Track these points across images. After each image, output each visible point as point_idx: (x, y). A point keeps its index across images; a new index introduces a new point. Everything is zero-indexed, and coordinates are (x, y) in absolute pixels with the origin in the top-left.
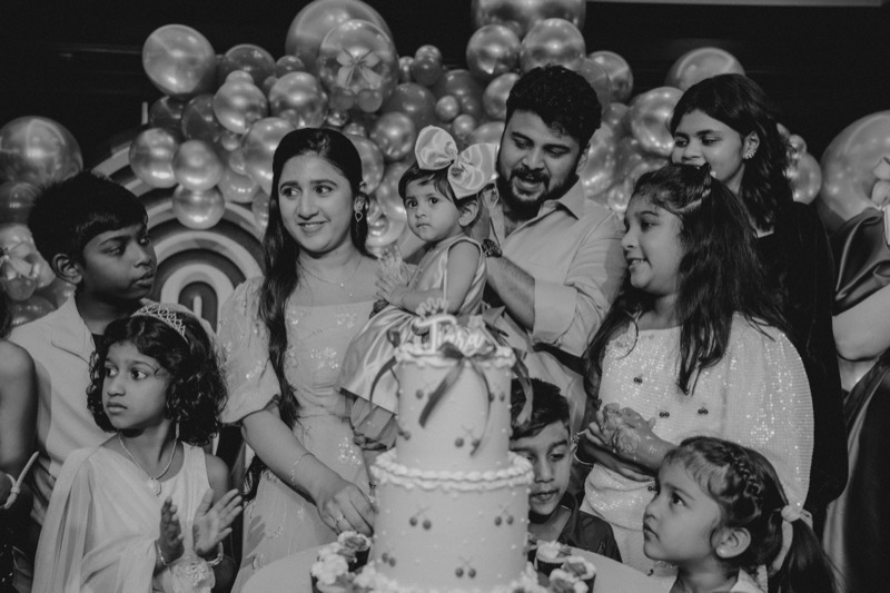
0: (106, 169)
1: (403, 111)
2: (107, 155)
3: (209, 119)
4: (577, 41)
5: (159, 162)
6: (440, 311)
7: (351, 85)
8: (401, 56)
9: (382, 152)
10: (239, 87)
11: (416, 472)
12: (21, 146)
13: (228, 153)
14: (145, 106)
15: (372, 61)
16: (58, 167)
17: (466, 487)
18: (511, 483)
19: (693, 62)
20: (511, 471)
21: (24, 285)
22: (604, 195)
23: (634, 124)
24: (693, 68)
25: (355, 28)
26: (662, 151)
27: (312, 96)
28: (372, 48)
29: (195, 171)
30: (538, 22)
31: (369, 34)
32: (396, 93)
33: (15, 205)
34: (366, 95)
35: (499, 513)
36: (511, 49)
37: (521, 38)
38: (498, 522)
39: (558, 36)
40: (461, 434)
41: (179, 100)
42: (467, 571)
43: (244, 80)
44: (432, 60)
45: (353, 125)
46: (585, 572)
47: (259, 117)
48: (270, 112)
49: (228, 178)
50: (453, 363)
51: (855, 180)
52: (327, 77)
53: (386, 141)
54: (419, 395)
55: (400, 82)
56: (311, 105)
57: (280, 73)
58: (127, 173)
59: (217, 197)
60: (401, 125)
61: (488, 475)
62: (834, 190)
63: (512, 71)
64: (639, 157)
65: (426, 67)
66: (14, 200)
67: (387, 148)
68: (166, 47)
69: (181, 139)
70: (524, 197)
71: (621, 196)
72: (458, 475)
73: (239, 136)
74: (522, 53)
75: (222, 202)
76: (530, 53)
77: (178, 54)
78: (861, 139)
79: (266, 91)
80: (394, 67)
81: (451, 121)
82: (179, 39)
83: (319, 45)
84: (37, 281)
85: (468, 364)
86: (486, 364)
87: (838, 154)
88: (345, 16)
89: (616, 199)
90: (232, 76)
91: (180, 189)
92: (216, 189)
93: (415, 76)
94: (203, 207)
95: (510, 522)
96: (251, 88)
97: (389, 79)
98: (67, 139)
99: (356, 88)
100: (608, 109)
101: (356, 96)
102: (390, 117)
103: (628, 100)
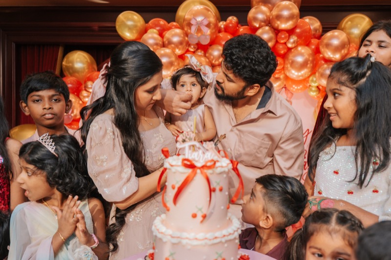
1: (220, 44)
4: (296, 11)
7: (197, 33)
8: (219, 22)
9: (210, 62)
10: (152, 35)
12: (73, 62)
15: (206, 22)
16: (87, 70)
19: (350, 20)
22: (307, 79)
23: (321, 47)
24: (349, 23)
25: (200, 8)
26: (333, 59)
27: (181, 39)
28: (206, 17)
30: (279, 3)
31: (205, 11)
32: (217, 37)
34: (203, 38)
36: (267, 16)
37: (271, 11)
39: (287, 8)
44: (233, 22)
45: (199, 50)
47: (159, 48)
48: (164, 46)
50: (190, 171)
52: (187, 30)
53: (212, 57)
55: (220, 31)
56: (181, 43)
57: (169, 29)
60: (218, 50)
63: (267, 25)
64: (323, 62)
65: (231, 25)
67: (213, 60)
68: (124, 20)
71: (315, 79)
74: (271, 17)
76: (274, 17)
77: (130, 23)
79: (162, 37)
80: (216, 25)
82: (130, 17)
83: (185, 16)
85: (199, 171)
89: (312, 81)
90: (150, 31)
93: (226, 29)
96: (156, 36)
97: (214, 31)
99: (200, 34)
100: (310, 42)
101: (199, 38)
102: (214, 47)
103: (319, 37)
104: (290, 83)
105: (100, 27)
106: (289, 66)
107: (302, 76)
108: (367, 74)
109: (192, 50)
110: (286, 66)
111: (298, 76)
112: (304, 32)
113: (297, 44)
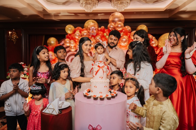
0: (61, 44)
1: (99, 35)
2: (61, 42)
3: (74, 37)
4: (123, 25)
5: (68, 43)
6: (98, 62)
7: (92, 32)
8: (99, 28)
9: (96, 41)
10: (78, 33)
11: (95, 81)
12: (51, 41)
13: (76, 41)
14: (66, 35)
15: (95, 29)
16: (55, 44)
17: (101, 82)
18: (106, 82)
19: (140, 27)
20: (106, 81)
21: (51, 59)
23: (131, 36)
24: (140, 28)
27: (87, 34)
28: (95, 27)
29: (72, 44)
30: (118, 22)
31: (94, 25)
32: (98, 33)
33: (50, 49)
34: (94, 33)
35: (105, 86)
36: (114, 26)
38: (105, 87)
39: (120, 24)
40: (100, 76)
41: (70, 35)
42: (101, 92)
43: (78, 32)
44: (103, 28)
45: (93, 37)
46: (116, 93)
48: (81, 36)
49: (76, 45)
50: (99, 68)
51: (163, 43)
52: (89, 31)
53: (97, 39)
54: (95, 72)
55: (99, 31)
57: (83, 31)
58: (64, 44)
59: (75, 47)
60: (99, 37)
61: (103, 81)
62: (160, 44)
66: (50, 48)
68: (68, 28)
69: (70, 40)
70: (112, 46)
72: (100, 81)
73: (78, 39)
75: (76, 48)
76: (116, 27)
77: (70, 29)
78: (164, 37)
79: (81, 33)
80: (98, 29)
81: (106, 36)
82: (70, 27)
83: (88, 27)
84: (53, 58)
85: (101, 68)
86: (103, 68)
87: (160, 39)
88: (92, 22)
90: (77, 31)
91: (70, 46)
92: (75, 46)
93: (101, 30)
94: (73, 49)
95: (106, 87)
96: (79, 33)
97: (97, 31)
98: (56, 40)
99: (93, 32)
100: (127, 34)
101: (93, 33)
102: (97, 36)
103: (130, 33)
104: (122, 47)
105: (57, 29)
106: (121, 42)
107: (125, 45)
108: (135, 47)
109: (90, 37)
110: (120, 42)
111: (124, 45)
112: (125, 31)
113: (123, 35)
